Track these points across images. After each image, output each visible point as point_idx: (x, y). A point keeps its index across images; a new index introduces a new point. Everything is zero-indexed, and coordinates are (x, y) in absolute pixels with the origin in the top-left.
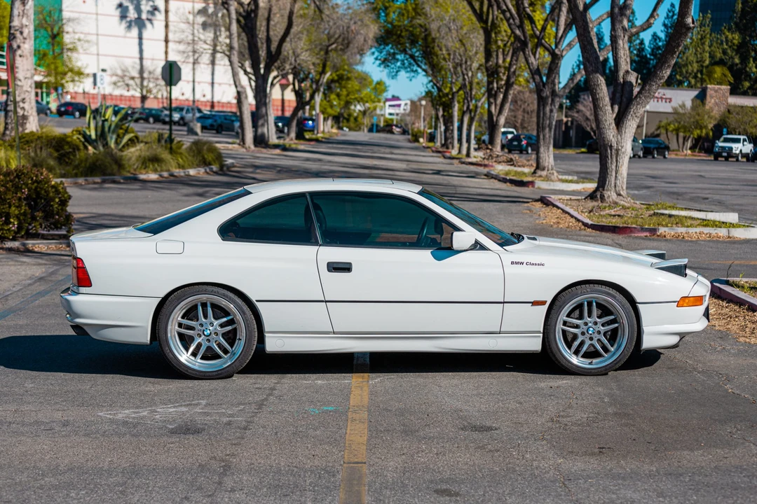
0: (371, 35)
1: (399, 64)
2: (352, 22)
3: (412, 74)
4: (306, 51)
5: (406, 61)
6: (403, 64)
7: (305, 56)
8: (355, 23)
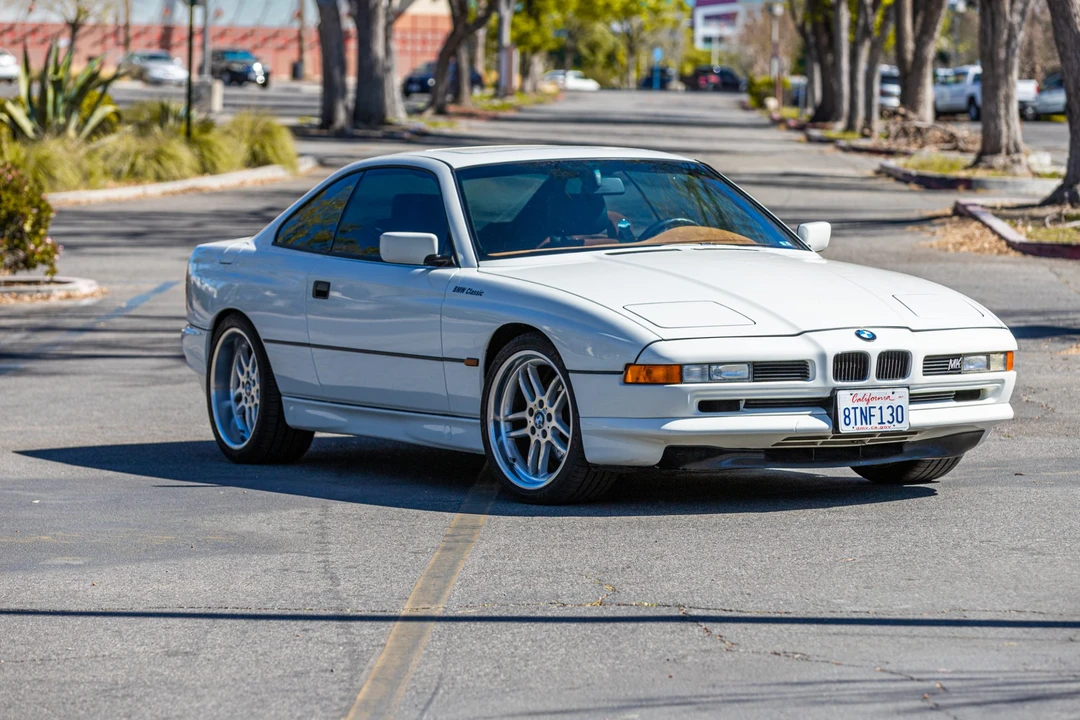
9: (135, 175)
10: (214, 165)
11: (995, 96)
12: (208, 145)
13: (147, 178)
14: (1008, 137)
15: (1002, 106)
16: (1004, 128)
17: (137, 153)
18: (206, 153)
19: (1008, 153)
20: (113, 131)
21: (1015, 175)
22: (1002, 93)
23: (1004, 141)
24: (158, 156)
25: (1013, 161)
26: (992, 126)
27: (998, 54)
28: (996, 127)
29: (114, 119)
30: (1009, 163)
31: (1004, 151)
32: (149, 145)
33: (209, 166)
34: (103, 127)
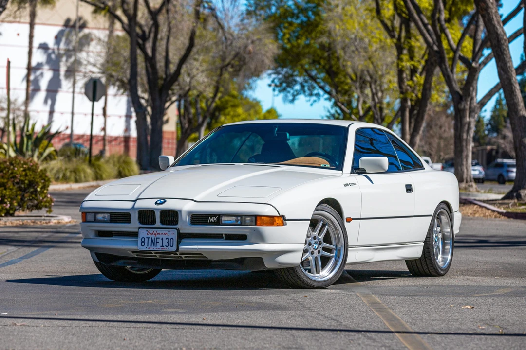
0: (270, 55)
1: (297, 87)
2: (250, 41)
3: (314, 98)
4: (202, 72)
5: (305, 84)
6: (303, 86)
7: (202, 78)
8: (253, 42)
9: (65, 179)
10: (101, 176)
11: (461, 155)
12: (99, 167)
13: (72, 181)
14: (467, 174)
15: (465, 160)
16: (465, 170)
17: (66, 169)
18: (98, 170)
19: (467, 182)
20: (55, 159)
21: (469, 191)
22: (464, 154)
23: (465, 176)
24: (75, 171)
25: (469, 186)
26: (459, 168)
27: (463, 136)
28: (461, 170)
29: (54, 153)
30: (467, 186)
31: (465, 181)
32: (71, 166)
33: (99, 177)
34: (50, 157)
